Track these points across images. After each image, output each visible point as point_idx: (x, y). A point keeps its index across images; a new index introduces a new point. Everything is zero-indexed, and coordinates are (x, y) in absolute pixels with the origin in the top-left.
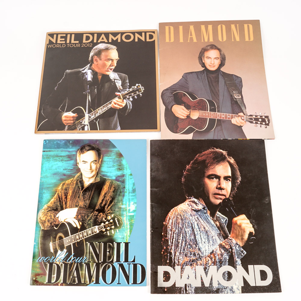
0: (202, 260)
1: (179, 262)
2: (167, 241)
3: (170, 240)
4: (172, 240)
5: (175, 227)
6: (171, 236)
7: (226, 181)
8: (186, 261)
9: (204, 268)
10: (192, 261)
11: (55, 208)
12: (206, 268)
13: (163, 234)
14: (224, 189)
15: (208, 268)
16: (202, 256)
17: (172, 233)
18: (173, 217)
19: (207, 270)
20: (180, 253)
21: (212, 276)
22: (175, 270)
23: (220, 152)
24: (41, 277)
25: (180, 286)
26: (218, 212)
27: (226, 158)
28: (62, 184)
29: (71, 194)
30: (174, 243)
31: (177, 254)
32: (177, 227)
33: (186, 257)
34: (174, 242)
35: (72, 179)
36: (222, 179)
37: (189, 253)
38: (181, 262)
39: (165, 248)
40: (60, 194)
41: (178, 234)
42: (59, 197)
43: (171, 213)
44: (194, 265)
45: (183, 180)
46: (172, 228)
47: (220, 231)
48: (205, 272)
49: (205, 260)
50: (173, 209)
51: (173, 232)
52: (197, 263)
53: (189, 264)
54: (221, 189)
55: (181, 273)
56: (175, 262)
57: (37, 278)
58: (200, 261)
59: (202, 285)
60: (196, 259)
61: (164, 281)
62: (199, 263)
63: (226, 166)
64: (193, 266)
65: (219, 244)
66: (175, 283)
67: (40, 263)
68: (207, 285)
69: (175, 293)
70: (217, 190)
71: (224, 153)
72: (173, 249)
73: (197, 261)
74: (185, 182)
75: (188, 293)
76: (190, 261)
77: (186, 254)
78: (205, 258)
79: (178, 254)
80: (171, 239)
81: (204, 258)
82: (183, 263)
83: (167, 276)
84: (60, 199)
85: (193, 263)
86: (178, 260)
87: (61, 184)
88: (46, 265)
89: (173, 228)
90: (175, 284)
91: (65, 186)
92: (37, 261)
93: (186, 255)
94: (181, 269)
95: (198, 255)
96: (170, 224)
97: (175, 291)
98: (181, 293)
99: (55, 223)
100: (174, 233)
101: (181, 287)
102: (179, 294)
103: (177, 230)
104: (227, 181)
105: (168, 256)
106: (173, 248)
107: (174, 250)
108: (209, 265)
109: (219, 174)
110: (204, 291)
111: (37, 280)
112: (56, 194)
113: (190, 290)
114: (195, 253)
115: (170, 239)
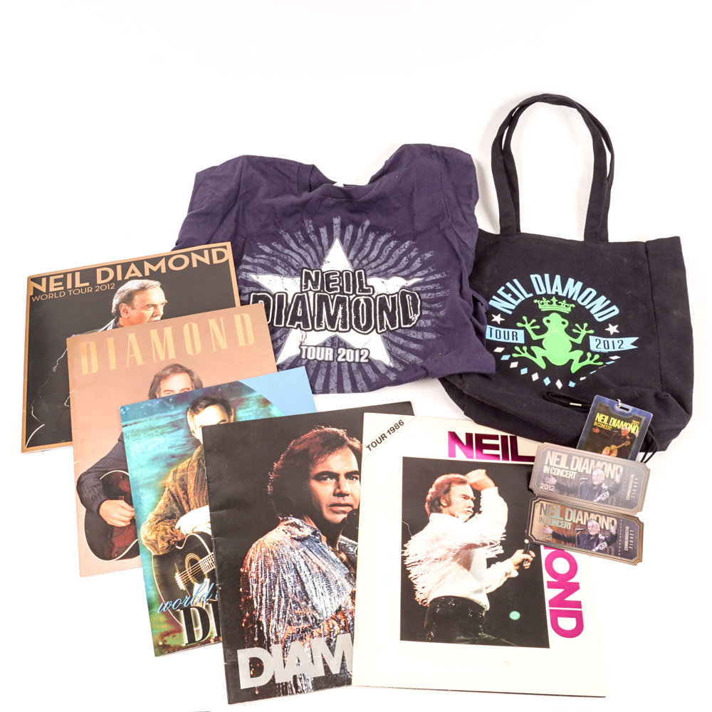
0: (322, 627)
1: (277, 637)
2: (251, 601)
3: (257, 599)
4: (261, 598)
5: (263, 575)
6: (257, 592)
7: (351, 481)
8: (291, 632)
9: (326, 642)
10: (303, 632)
11: (170, 515)
12: (331, 640)
13: (241, 590)
14: (348, 495)
15: (335, 639)
16: (319, 620)
17: (259, 586)
18: (257, 557)
19: (332, 644)
20: (278, 620)
21: (343, 654)
22: (271, 653)
23: (333, 432)
24: (174, 636)
25: (284, 681)
26: (341, 536)
27: (346, 440)
28: (172, 473)
29: (193, 485)
30: (264, 604)
31: (271, 624)
32: (268, 574)
33: (290, 625)
34: (263, 602)
35: (189, 460)
36: (342, 478)
37: (295, 617)
38: (282, 636)
39: (247, 614)
40: (173, 490)
41: (270, 587)
42: (172, 495)
43: (253, 550)
44: (308, 638)
45: (270, 488)
46: (258, 577)
47: (349, 569)
48: (330, 648)
49: (326, 626)
50: (257, 542)
51: (260, 584)
52: (312, 633)
53: (298, 638)
54: (342, 495)
55: (284, 657)
56: (269, 638)
57: (165, 641)
58: (318, 630)
59: (325, 672)
60: (311, 627)
61: (252, 676)
62: (315, 634)
63: (347, 455)
64: (304, 641)
65: (350, 592)
66: (273, 676)
67: (166, 614)
68: (335, 670)
69: (275, 696)
70: (336, 497)
71: (341, 432)
72: (264, 616)
73: (312, 630)
74: (273, 492)
75: (301, 692)
76: (298, 632)
77: (289, 620)
78: (327, 621)
79: (275, 623)
80: (258, 597)
81: (324, 622)
82: (286, 637)
83: (257, 666)
84: (174, 497)
85: (305, 635)
86: (276, 632)
87: (169, 472)
88: (177, 615)
89: (260, 576)
90: (273, 679)
91: (177, 475)
92: (159, 612)
93: (289, 623)
94: (283, 649)
95: (312, 618)
96: (253, 569)
97: (275, 691)
98: (287, 694)
99: (175, 539)
100: (262, 585)
101: (286, 683)
102: (283, 695)
103: (267, 579)
104: (352, 479)
105: (255, 629)
106: (263, 612)
107: (266, 616)
108: (336, 633)
109: (335, 470)
110: (331, 683)
111: (167, 643)
112: (164, 491)
113: (304, 686)
114: (306, 617)
115: (256, 597)
